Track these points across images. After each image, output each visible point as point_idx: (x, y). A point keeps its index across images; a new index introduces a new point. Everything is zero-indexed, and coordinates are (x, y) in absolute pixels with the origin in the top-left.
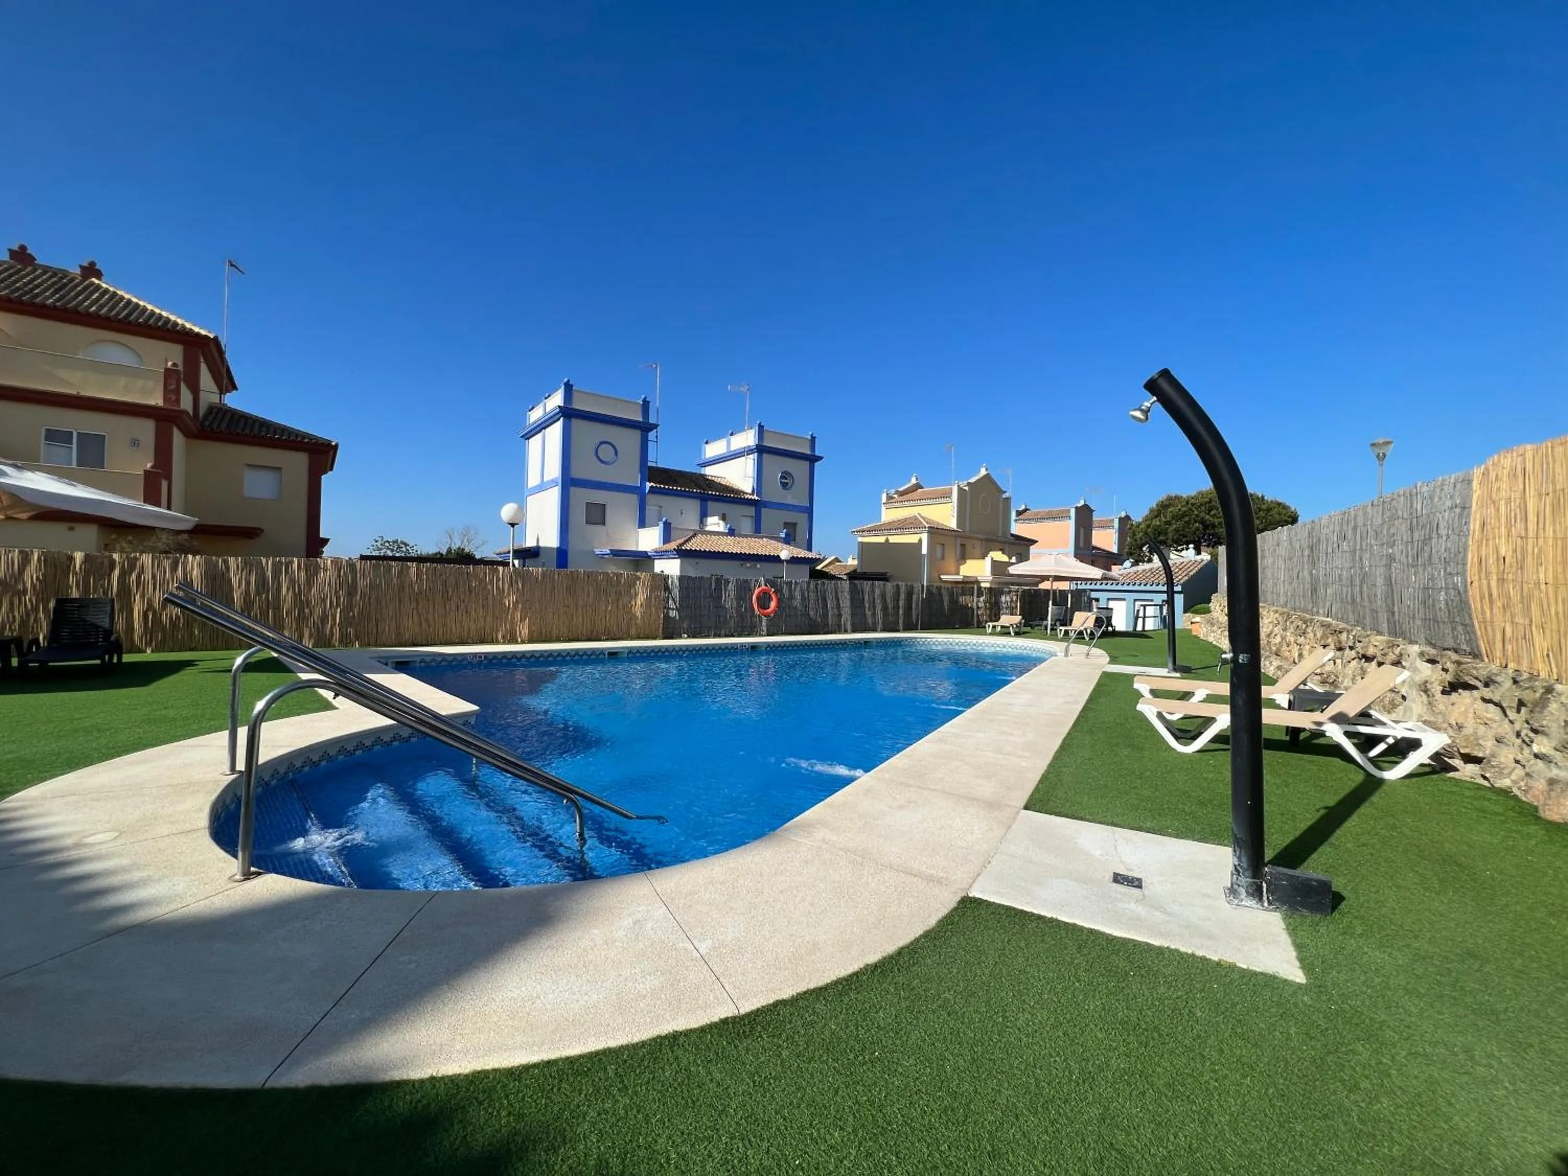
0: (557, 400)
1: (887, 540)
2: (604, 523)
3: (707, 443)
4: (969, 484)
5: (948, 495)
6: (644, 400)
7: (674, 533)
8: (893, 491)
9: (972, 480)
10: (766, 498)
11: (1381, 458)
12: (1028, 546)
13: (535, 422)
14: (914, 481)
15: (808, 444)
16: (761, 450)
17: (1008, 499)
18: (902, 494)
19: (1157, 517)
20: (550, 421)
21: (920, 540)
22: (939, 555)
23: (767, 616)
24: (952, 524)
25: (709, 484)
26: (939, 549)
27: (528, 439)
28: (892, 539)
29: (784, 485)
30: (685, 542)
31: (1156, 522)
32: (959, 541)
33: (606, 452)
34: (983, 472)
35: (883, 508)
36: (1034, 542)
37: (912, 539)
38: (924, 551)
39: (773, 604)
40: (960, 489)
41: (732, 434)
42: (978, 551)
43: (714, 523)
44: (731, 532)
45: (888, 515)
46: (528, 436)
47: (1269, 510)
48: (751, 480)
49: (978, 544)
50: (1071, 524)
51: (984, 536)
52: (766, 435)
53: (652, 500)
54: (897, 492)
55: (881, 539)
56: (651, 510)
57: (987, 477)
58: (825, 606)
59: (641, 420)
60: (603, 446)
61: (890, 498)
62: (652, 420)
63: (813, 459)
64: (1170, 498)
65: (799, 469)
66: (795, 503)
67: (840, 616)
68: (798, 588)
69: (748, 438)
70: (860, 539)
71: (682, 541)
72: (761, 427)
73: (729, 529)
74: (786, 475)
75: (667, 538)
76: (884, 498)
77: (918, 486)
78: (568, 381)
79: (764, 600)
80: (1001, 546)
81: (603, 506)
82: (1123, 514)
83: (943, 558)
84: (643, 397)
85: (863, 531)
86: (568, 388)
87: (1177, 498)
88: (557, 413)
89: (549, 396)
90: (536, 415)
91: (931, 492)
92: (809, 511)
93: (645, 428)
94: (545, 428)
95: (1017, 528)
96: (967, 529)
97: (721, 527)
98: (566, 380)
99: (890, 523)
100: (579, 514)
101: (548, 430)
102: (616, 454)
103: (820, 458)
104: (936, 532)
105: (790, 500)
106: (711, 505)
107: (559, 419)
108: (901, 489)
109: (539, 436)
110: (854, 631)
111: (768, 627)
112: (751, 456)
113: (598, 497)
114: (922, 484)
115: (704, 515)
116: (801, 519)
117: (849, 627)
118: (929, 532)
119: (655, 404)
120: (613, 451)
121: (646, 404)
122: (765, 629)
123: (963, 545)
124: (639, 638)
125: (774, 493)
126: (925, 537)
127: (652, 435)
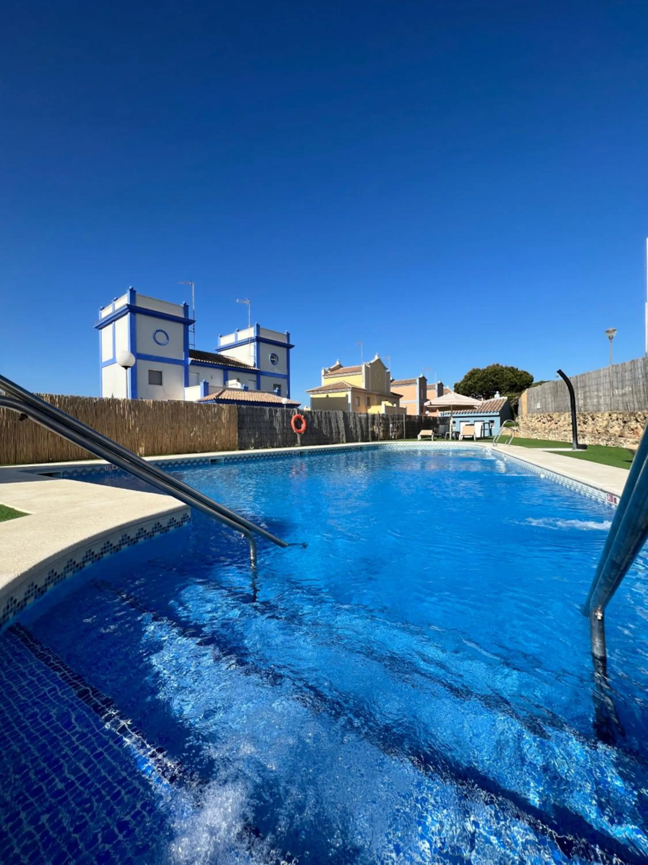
0: (124, 301)
1: (327, 396)
2: (161, 384)
3: (221, 336)
4: (370, 364)
5: (359, 370)
6: (185, 305)
7: (210, 390)
8: (327, 369)
9: (372, 362)
10: (262, 369)
11: (611, 338)
12: (398, 399)
13: (106, 317)
14: (338, 363)
15: (285, 337)
16: (259, 340)
17: (389, 373)
18: (332, 370)
19: (469, 380)
20: (119, 315)
21: (347, 396)
22: (357, 404)
23: (300, 433)
24: (363, 386)
25: (227, 361)
26: (357, 400)
27: (101, 329)
28: (331, 395)
29: (273, 362)
30: (220, 394)
31: (470, 383)
32: (367, 396)
33: (161, 337)
34: (376, 358)
35: (323, 378)
36: (401, 396)
37: (342, 395)
38: (350, 401)
39: (303, 426)
40: (366, 367)
41: (238, 331)
42: (375, 401)
43: (233, 383)
44: (246, 389)
45: (325, 382)
46: (101, 327)
47: (521, 375)
48: (253, 358)
49: (375, 397)
50: (417, 387)
51: (379, 393)
52: (261, 331)
53: (192, 369)
54: (329, 369)
55: (324, 396)
56: (192, 376)
57: (379, 360)
58: (331, 428)
59: (183, 317)
60: (159, 333)
61: (326, 372)
62: (191, 317)
63: (288, 347)
64: (474, 370)
65: (281, 352)
66: (279, 372)
67: (339, 433)
68: (316, 416)
69: (250, 333)
70: (312, 396)
71: (217, 394)
72: (258, 326)
73: (245, 387)
74: (273, 356)
75: (206, 392)
76: (323, 373)
77: (340, 366)
78: (132, 288)
79: (298, 423)
80: (387, 398)
81: (161, 373)
82: (439, 382)
83: (359, 405)
84: (184, 302)
85: (313, 391)
86: (133, 293)
87: (478, 370)
88: (125, 310)
89: (117, 299)
90: (106, 313)
91: (347, 369)
92: (287, 377)
93: (186, 322)
94: (115, 321)
95: (393, 390)
96: (370, 389)
97: (239, 386)
98: (130, 287)
99: (328, 386)
100: (143, 377)
101: (117, 322)
102: (168, 338)
103: (292, 346)
104: (355, 390)
105: (276, 371)
106: (230, 373)
107: (126, 314)
108: (332, 367)
109: (111, 326)
110: (347, 442)
111: (301, 440)
112: (253, 344)
113: (157, 366)
114: (343, 365)
115: (226, 379)
116: (282, 382)
117: (344, 440)
118: (352, 391)
119: (192, 307)
120: (166, 337)
121: (186, 308)
122: (299, 441)
123: (368, 398)
124: (223, 450)
125: (267, 367)
126: (349, 393)
127: (190, 327)
